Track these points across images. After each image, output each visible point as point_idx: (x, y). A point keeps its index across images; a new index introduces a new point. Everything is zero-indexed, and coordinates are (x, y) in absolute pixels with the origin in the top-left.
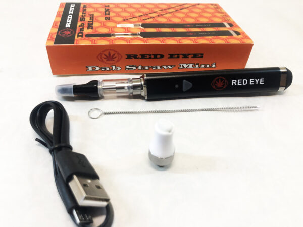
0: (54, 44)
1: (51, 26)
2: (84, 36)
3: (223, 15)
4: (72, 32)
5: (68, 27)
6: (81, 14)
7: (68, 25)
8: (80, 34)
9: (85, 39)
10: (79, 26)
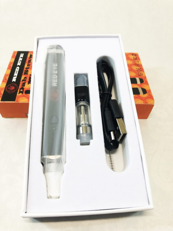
0: (1, 101)
1: (2, 80)
2: (24, 92)
3: (138, 68)
4: (16, 88)
5: (14, 81)
6: (26, 66)
7: (14, 80)
8: (21, 90)
9: (24, 96)
10: (23, 80)
